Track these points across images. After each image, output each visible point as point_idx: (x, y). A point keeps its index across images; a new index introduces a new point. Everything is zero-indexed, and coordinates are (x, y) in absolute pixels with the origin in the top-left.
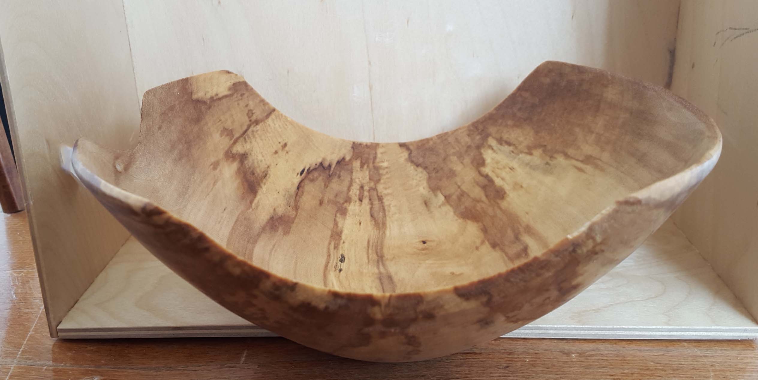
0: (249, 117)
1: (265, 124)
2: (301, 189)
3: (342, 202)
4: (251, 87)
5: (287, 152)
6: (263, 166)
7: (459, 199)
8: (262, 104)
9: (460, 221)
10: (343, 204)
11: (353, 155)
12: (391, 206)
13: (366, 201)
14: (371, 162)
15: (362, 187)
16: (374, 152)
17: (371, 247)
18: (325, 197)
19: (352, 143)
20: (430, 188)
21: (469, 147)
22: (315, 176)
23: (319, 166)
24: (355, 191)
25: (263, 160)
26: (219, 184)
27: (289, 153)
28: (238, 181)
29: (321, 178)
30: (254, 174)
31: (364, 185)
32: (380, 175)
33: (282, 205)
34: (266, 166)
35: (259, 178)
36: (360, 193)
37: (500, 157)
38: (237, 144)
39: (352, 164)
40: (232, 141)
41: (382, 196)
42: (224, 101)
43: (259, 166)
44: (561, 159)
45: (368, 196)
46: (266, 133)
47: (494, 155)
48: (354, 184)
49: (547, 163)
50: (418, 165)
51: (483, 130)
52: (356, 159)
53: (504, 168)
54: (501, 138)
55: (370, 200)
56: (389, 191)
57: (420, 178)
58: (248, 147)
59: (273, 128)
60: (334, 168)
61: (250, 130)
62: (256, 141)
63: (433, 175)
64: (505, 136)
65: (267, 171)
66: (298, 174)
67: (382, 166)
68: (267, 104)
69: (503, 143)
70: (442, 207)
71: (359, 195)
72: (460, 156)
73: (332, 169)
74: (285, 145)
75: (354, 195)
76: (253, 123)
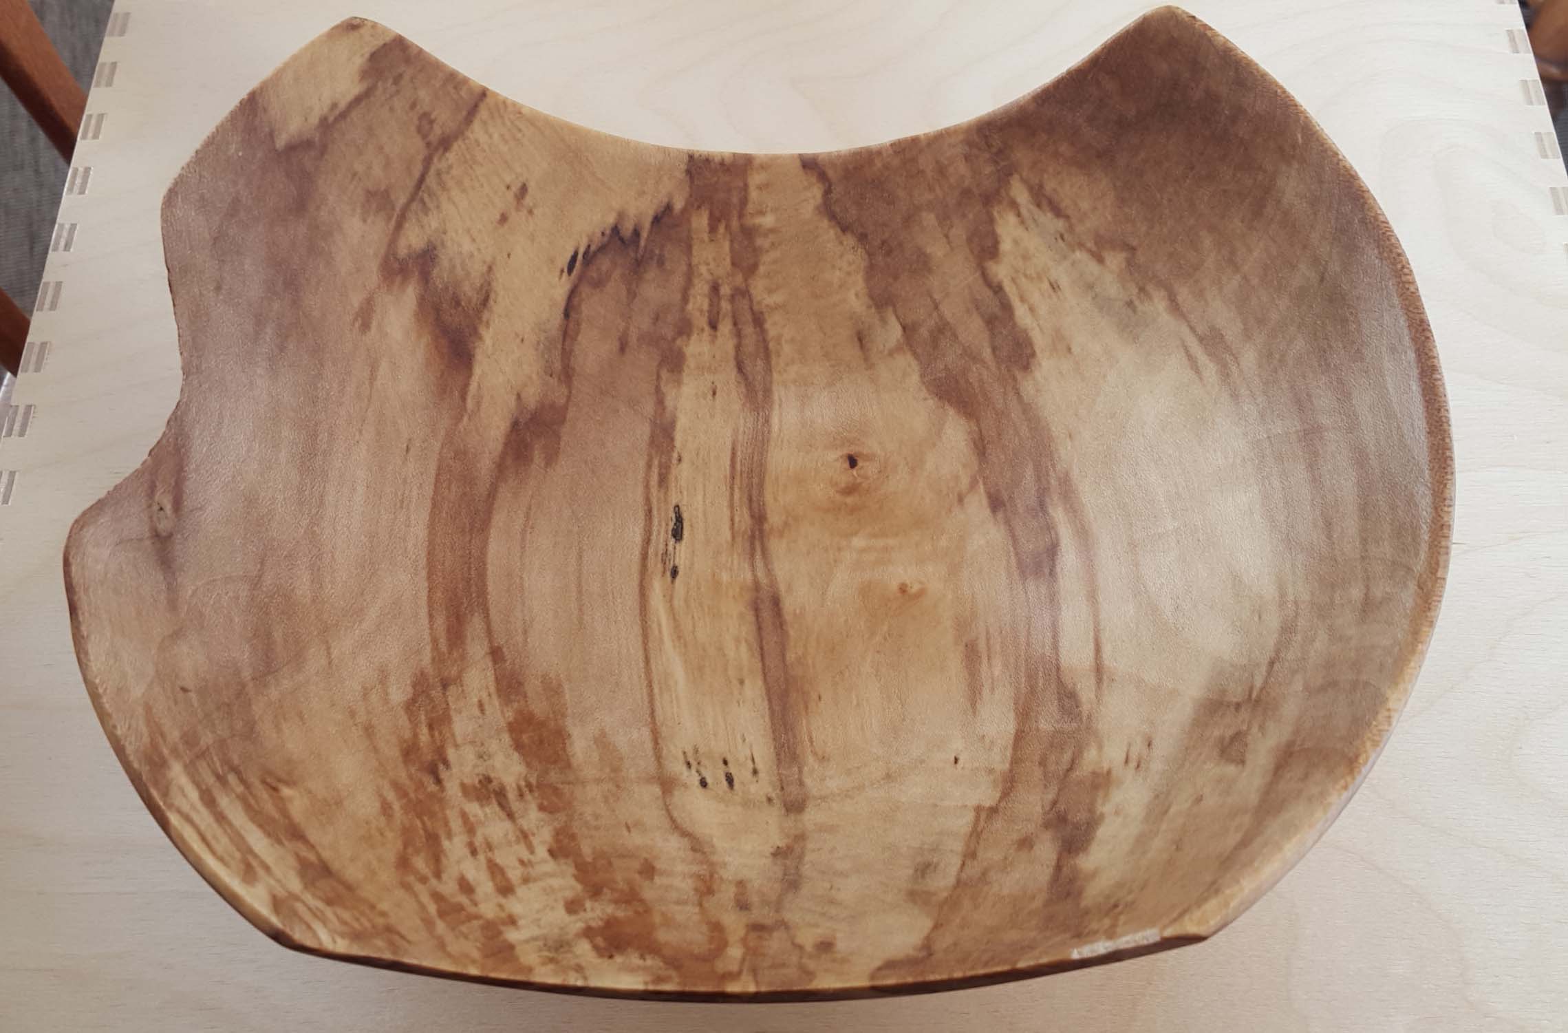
0: (424, 137)
1: (467, 141)
2: (573, 315)
3: (669, 335)
4: (417, 47)
5: (530, 212)
6: (477, 269)
7: (935, 341)
8: (450, 88)
9: (932, 402)
10: (674, 340)
11: (691, 196)
12: (783, 339)
13: (725, 327)
14: (735, 214)
15: (715, 288)
16: (741, 184)
17: (737, 481)
18: (632, 328)
19: (686, 158)
20: (871, 297)
21: (966, 193)
22: (604, 268)
23: (611, 236)
24: (699, 302)
25: (476, 253)
26: (384, 368)
27: (535, 211)
28: (426, 339)
29: (617, 274)
30: (458, 303)
31: (720, 281)
32: (757, 251)
33: (534, 376)
34: (485, 269)
35: (471, 312)
36: (711, 305)
37: (1032, 242)
38: (407, 225)
39: (689, 221)
40: (393, 222)
41: (762, 313)
42: (355, 115)
43: (468, 274)
44: (1158, 305)
45: (730, 315)
46: (471, 168)
47: (1020, 232)
48: (696, 281)
49: (1130, 304)
50: (845, 229)
51: (1000, 151)
52: (699, 207)
53: (1039, 278)
54: (1041, 186)
55: (735, 324)
56: (777, 298)
57: (850, 264)
58: (434, 224)
59: (486, 147)
60: (647, 240)
61: (432, 171)
62: (449, 199)
63: (880, 259)
64: (1050, 185)
65: (489, 284)
66: (562, 271)
67: (760, 226)
68: (465, 81)
69: (1044, 202)
70: (895, 355)
71: (710, 312)
72: (944, 219)
73: (642, 243)
74: (524, 189)
75: (697, 314)
76: (436, 149)
